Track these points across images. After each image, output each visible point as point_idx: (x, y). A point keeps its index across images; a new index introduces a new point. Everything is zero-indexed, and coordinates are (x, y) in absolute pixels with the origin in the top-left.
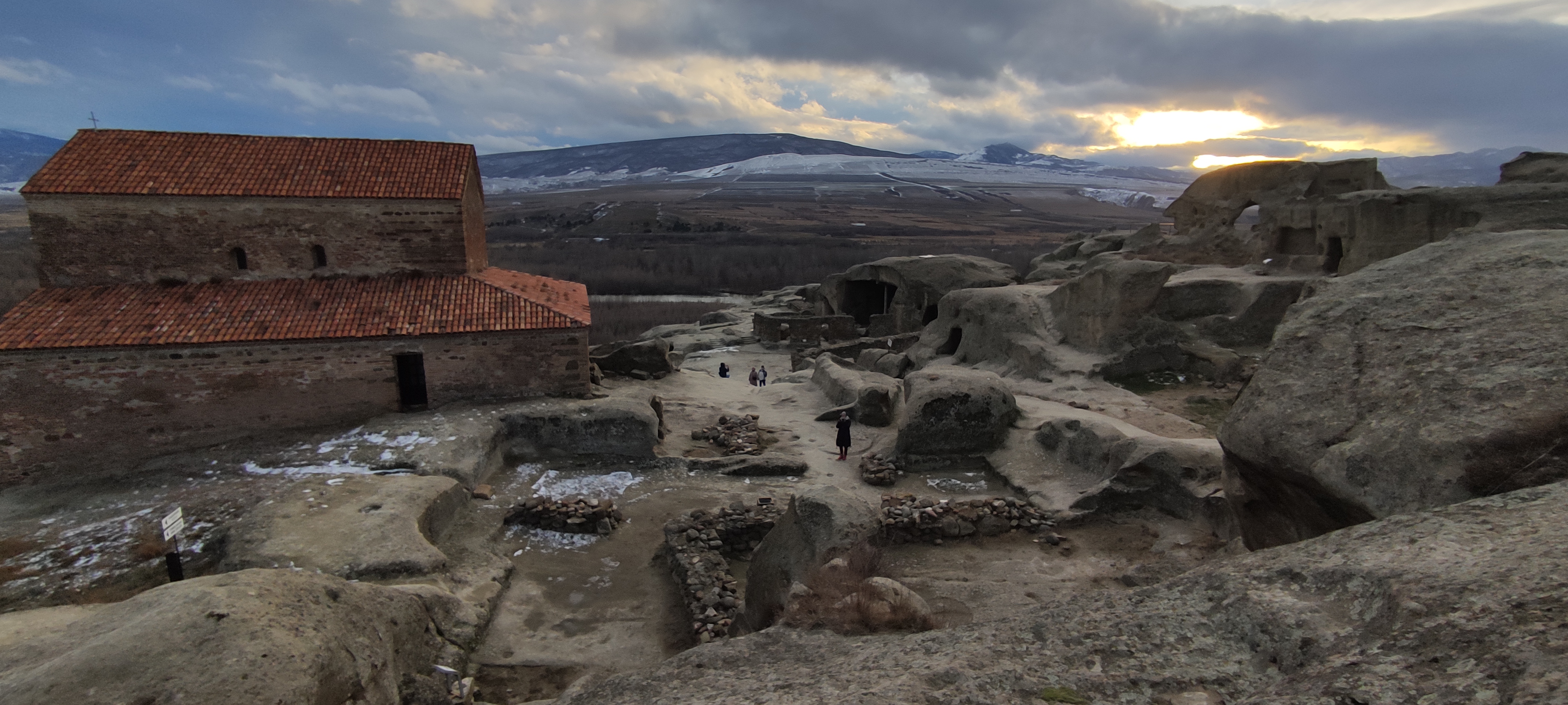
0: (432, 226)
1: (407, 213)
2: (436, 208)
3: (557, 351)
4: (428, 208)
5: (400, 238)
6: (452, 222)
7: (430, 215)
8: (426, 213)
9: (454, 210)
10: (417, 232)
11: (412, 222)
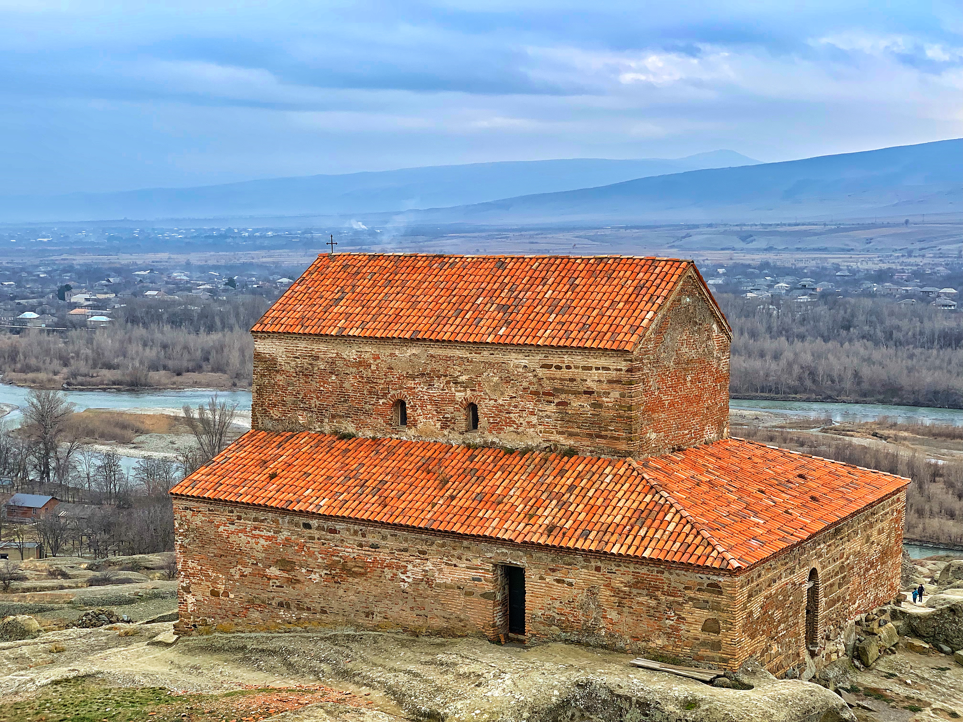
0: (594, 386)
1: (568, 367)
2: (602, 362)
3: (691, 599)
4: (593, 362)
5: (556, 401)
6: (618, 382)
7: (594, 371)
8: (590, 368)
9: (623, 365)
10: (576, 393)
11: (572, 380)
